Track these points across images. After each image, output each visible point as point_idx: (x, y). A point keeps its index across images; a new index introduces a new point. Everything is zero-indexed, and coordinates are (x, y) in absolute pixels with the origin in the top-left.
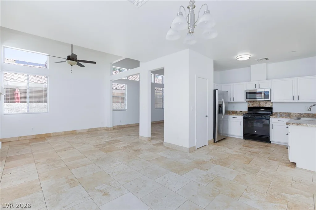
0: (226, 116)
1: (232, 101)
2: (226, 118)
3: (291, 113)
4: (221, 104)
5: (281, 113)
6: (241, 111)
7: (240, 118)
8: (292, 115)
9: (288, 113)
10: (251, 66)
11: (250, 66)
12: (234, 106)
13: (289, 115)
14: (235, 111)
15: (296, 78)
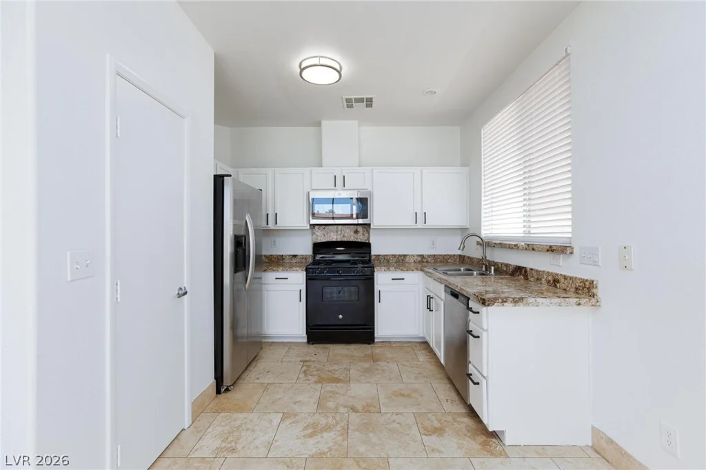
0: (258, 274)
1: (271, 225)
2: (257, 280)
3: (406, 255)
4: (242, 233)
5: (387, 255)
6: (295, 256)
7: (297, 279)
8: (407, 259)
9: (400, 256)
10: (324, 123)
11: (319, 124)
12: (274, 242)
13: (403, 260)
14: (277, 256)
15: (419, 169)
